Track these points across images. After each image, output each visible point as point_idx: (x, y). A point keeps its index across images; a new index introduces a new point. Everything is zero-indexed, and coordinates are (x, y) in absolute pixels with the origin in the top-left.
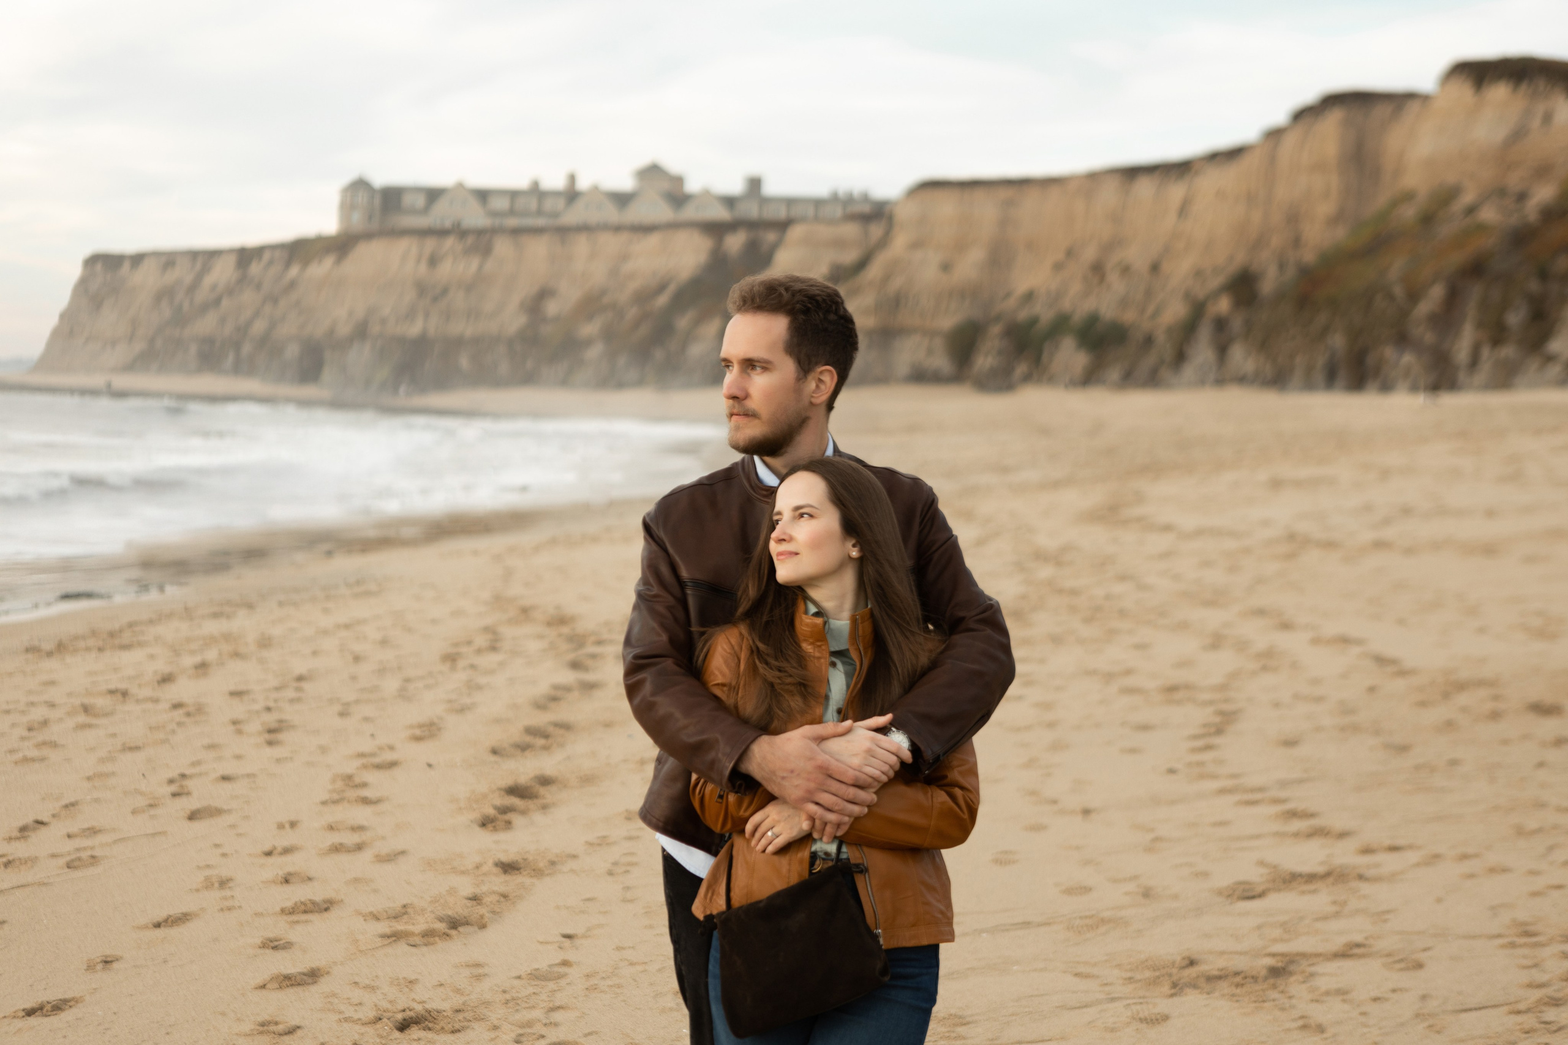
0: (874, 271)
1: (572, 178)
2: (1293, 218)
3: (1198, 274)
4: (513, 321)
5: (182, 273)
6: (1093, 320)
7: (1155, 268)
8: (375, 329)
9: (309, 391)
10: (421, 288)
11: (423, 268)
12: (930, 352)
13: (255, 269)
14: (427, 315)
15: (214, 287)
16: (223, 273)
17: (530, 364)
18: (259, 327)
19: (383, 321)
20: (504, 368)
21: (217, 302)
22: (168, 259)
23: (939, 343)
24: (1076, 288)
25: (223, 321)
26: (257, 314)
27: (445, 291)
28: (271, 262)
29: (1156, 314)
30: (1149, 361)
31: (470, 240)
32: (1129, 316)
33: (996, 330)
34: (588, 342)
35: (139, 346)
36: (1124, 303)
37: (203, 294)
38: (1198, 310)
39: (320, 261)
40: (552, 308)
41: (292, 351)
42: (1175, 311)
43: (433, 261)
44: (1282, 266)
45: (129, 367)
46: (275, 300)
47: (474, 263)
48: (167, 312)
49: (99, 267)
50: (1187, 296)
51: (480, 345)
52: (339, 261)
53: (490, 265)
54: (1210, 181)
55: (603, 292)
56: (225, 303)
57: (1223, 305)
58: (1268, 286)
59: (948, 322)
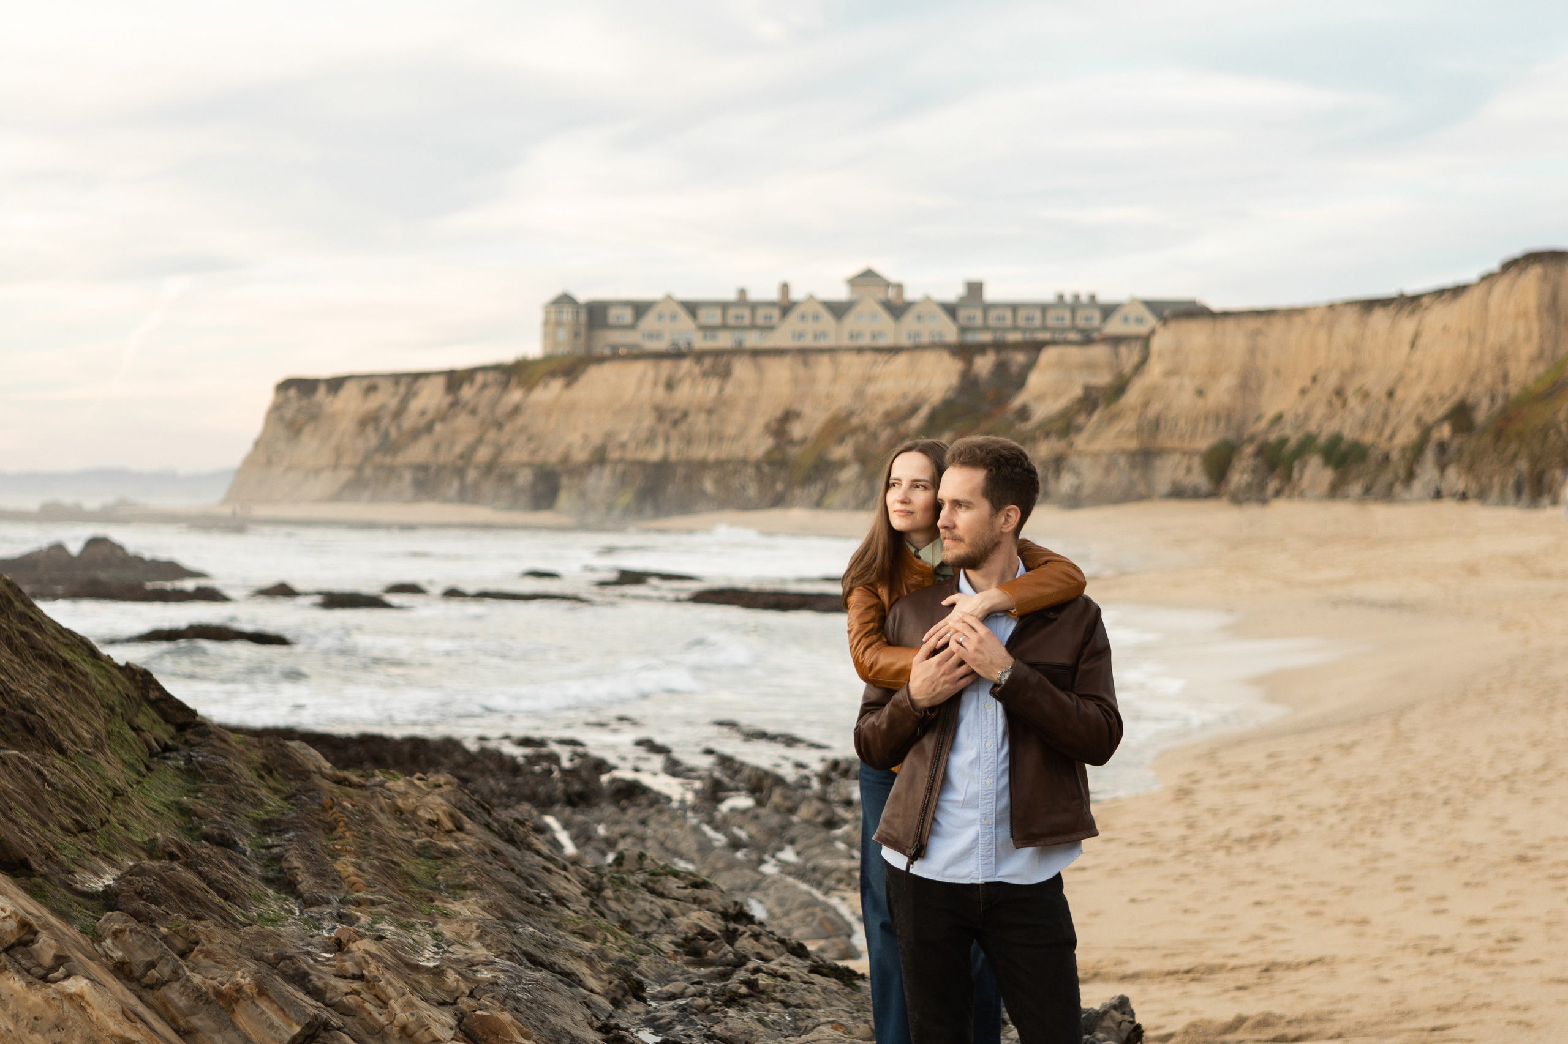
0: (1133, 396)
1: (785, 288)
2: (1501, 358)
3: (1428, 400)
4: (759, 445)
5: (386, 398)
6: (1336, 440)
7: (1391, 394)
8: (614, 454)
9: (544, 517)
10: (660, 413)
11: (660, 392)
12: (1189, 470)
13: (467, 392)
14: (667, 440)
15: (423, 413)
16: (431, 397)
17: (779, 487)
18: (483, 454)
19: (623, 446)
20: (752, 491)
21: (429, 428)
22: (370, 383)
23: (1196, 463)
24: (1320, 411)
25: (437, 447)
26: (480, 441)
27: (685, 415)
28: (484, 386)
29: (1392, 436)
30: (1387, 477)
31: (708, 362)
32: (1368, 437)
33: (1249, 449)
34: (842, 464)
35: (345, 475)
36: (1364, 425)
37: (410, 421)
38: (1426, 432)
39: (546, 386)
40: (797, 430)
41: (525, 477)
42: (1408, 434)
43: (670, 385)
44: (1493, 399)
45: (336, 497)
46: (499, 426)
47: (714, 385)
48: (372, 439)
49: (292, 392)
50: (1419, 420)
51: (727, 469)
52: (568, 385)
53: (729, 389)
54: (1437, 316)
55: (851, 414)
56: (439, 427)
57: (1446, 431)
58: (1481, 416)
59: (1203, 444)
